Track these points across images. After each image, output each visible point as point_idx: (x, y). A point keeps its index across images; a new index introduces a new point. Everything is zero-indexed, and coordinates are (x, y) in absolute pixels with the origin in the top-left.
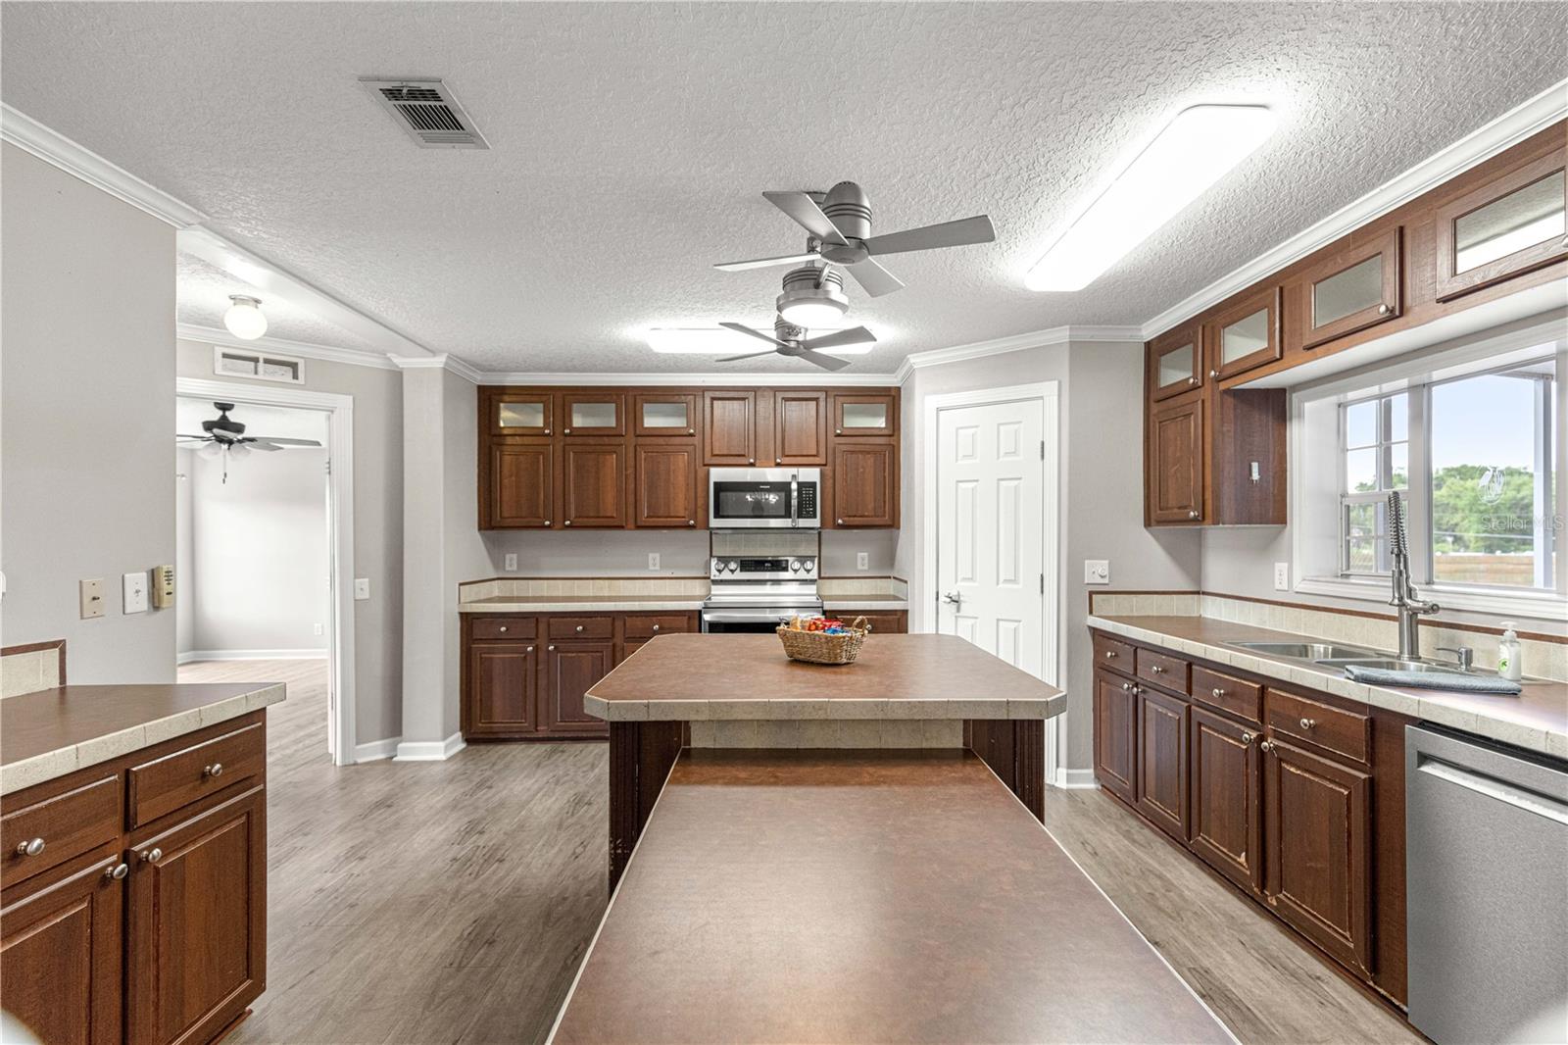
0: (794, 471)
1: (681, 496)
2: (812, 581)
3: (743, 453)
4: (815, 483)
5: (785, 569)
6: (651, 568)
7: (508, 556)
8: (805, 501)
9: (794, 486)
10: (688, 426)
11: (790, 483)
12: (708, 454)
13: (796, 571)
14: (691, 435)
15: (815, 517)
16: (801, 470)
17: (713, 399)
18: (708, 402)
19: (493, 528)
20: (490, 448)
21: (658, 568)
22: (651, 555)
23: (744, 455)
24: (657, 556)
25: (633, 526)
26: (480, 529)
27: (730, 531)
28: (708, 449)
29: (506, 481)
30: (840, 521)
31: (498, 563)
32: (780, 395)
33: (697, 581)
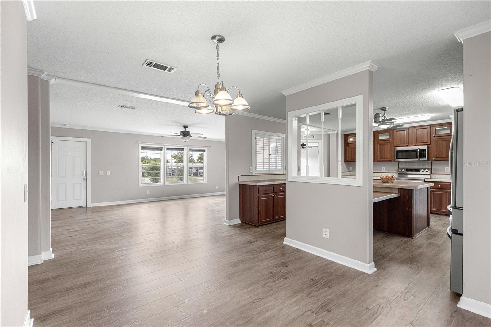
0: (419, 147)
1: (388, 154)
2: (428, 175)
3: (404, 143)
4: (426, 150)
5: (420, 171)
6: (383, 170)
7: (350, 167)
8: (422, 154)
9: (419, 150)
10: (390, 138)
11: (417, 150)
12: (395, 144)
13: (423, 172)
14: (391, 140)
15: (425, 158)
16: (421, 146)
17: (396, 131)
18: (395, 132)
19: (347, 162)
20: (346, 146)
21: (384, 170)
22: (383, 168)
23: (405, 144)
24: (384, 168)
25: (376, 161)
26: (344, 162)
27: (404, 162)
28: (395, 143)
29: (349, 153)
30: (434, 159)
31: (349, 169)
32: (415, 128)
33: (395, 174)
